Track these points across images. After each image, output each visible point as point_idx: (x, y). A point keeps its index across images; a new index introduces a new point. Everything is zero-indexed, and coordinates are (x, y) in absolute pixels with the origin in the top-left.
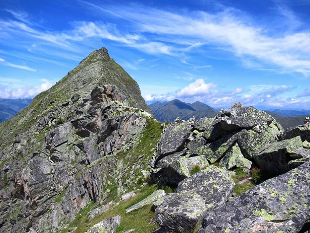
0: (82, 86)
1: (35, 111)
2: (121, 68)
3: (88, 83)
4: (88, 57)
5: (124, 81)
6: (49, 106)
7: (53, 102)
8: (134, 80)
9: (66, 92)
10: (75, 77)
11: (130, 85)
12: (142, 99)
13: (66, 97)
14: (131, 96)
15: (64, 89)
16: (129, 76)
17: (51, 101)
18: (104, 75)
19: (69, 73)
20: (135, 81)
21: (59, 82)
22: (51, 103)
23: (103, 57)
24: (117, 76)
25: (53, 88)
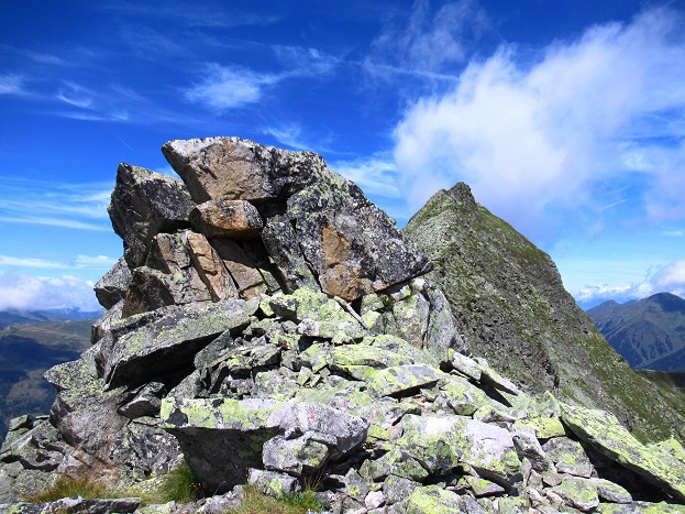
2: (507, 224)
4: (425, 206)
5: (514, 254)
8: (540, 252)
11: (530, 263)
12: (566, 295)
14: (534, 290)
18: (458, 239)
20: (543, 254)
23: (460, 203)
24: (496, 244)
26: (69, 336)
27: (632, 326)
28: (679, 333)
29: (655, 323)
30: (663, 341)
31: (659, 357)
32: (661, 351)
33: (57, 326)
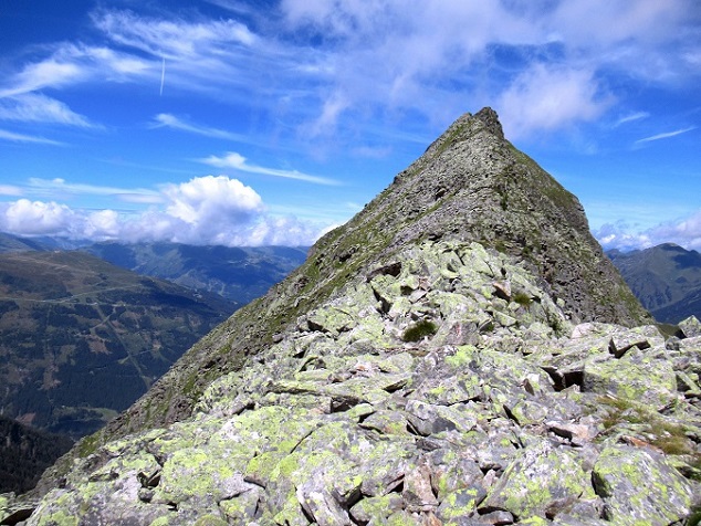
0: (433, 204)
1: (304, 280)
2: (532, 161)
3: (453, 190)
4: (448, 132)
6: (338, 266)
7: (349, 256)
8: (567, 192)
9: (383, 224)
10: (410, 184)
13: (382, 241)
15: (380, 217)
16: (553, 181)
17: (342, 255)
19: (396, 178)
21: (372, 203)
22: (343, 259)
25: (357, 219)
26: (59, 266)
27: (634, 276)
28: (678, 285)
29: (657, 273)
30: (663, 291)
31: (657, 308)
32: (660, 302)
33: (47, 256)
